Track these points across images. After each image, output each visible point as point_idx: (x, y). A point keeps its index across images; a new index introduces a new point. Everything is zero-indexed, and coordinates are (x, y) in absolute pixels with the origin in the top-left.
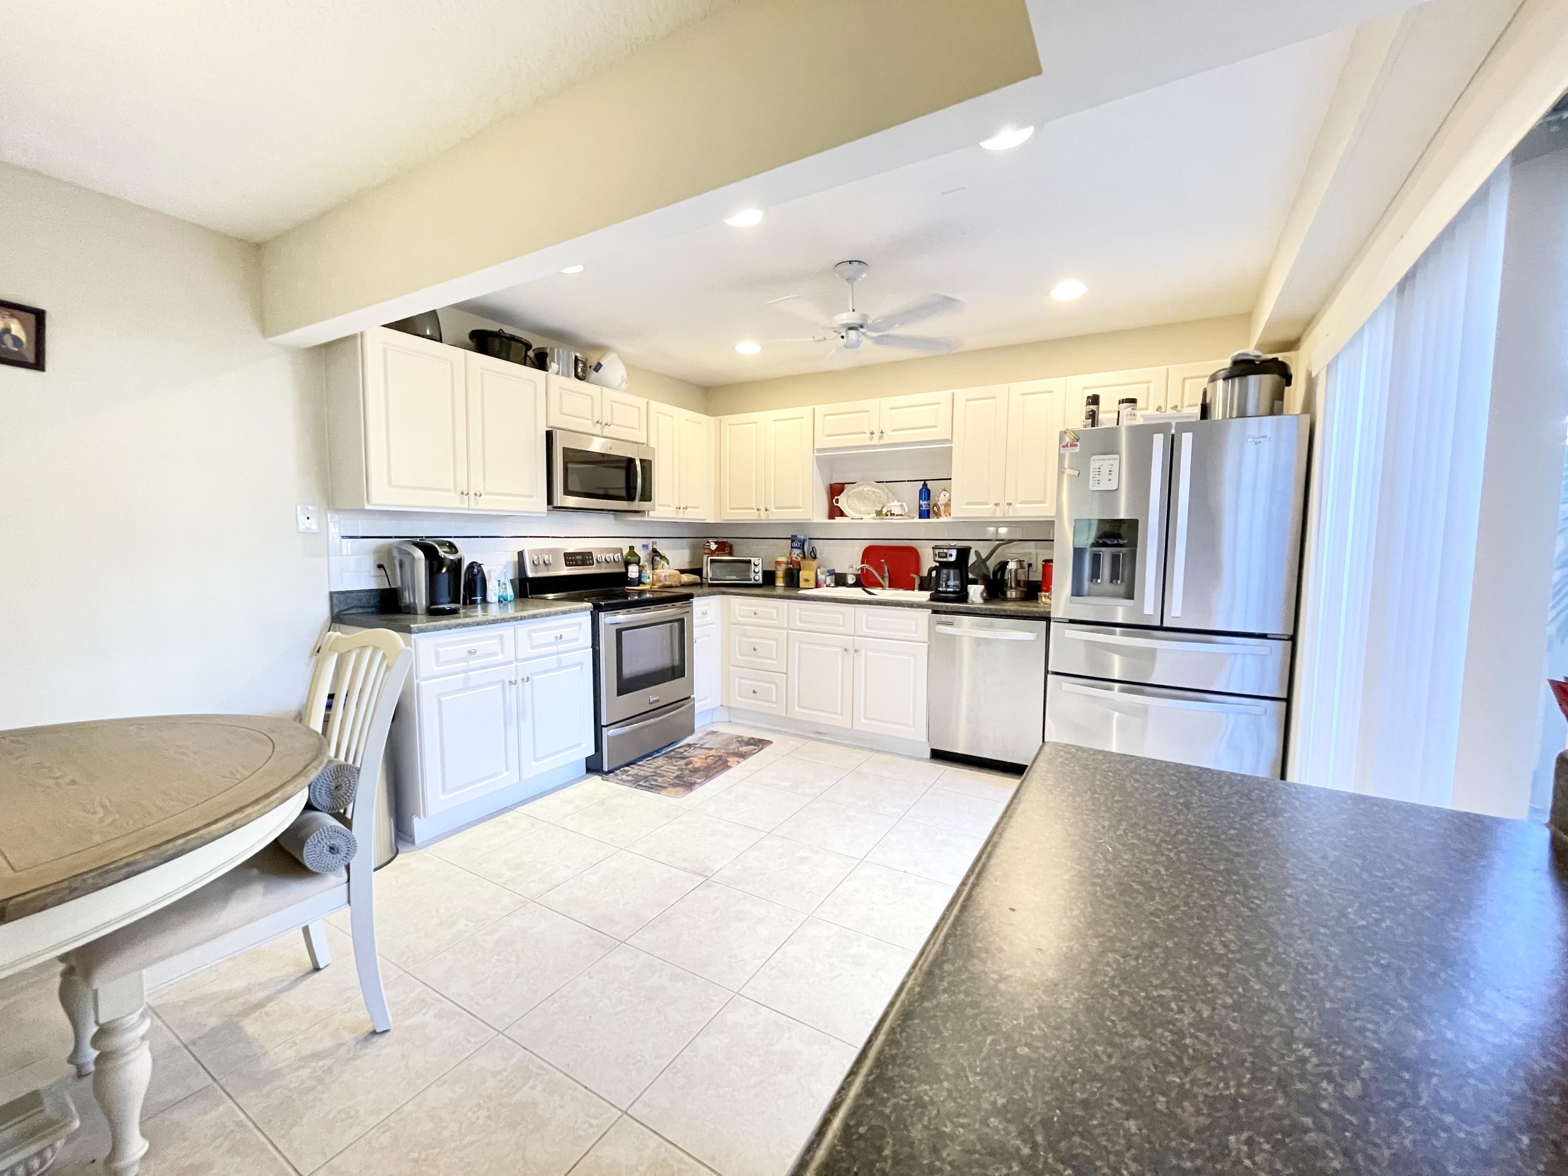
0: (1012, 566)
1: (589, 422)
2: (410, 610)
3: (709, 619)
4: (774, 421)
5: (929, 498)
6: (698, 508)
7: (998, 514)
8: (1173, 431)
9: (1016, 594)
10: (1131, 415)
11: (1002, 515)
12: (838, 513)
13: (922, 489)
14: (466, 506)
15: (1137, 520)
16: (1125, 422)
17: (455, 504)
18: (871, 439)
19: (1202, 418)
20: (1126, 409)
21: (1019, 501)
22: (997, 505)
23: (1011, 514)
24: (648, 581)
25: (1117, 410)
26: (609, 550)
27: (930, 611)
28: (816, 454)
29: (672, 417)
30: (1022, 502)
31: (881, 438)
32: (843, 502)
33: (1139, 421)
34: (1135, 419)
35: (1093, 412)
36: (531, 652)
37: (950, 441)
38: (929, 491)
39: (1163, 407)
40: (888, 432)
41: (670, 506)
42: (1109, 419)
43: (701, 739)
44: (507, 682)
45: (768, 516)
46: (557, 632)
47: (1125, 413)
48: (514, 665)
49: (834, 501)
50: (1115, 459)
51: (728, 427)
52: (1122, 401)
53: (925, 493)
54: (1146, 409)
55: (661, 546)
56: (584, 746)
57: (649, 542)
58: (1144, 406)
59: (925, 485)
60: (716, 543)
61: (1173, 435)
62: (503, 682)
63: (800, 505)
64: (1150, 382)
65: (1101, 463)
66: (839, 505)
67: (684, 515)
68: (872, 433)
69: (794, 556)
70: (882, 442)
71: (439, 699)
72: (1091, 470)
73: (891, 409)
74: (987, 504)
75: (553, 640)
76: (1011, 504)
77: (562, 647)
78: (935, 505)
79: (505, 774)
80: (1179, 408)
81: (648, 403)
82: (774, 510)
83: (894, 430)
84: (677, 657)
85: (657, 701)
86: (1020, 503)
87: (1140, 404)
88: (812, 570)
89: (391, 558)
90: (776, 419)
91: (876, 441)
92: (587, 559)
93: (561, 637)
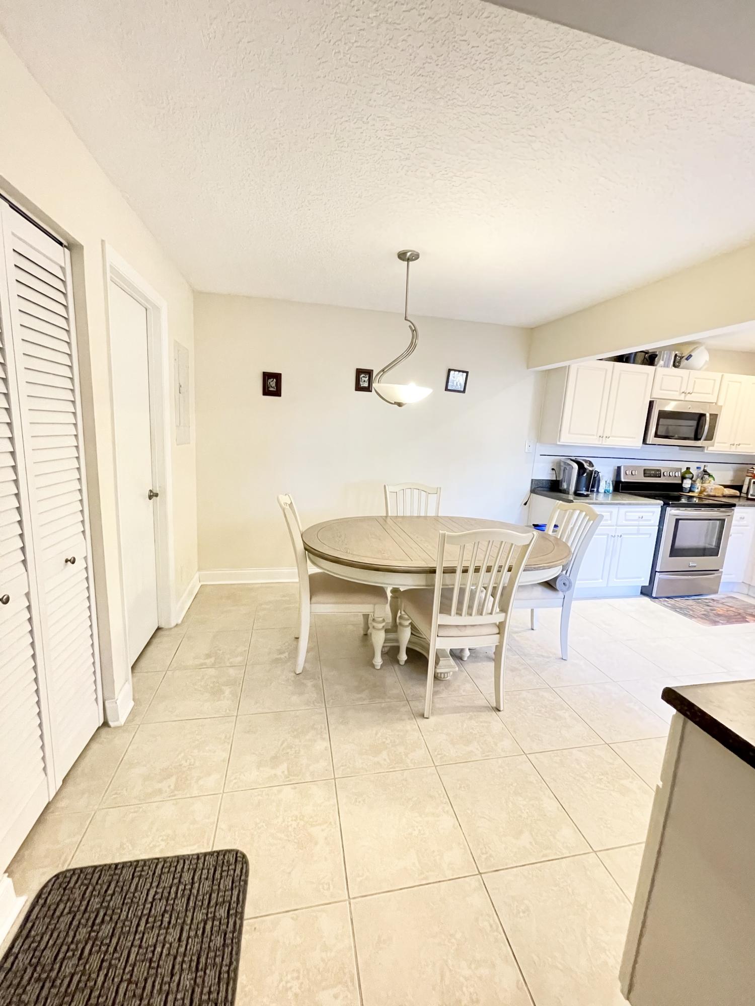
1: (678, 393)
2: (566, 492)
3: (745, 522)
6: (749, 444)
14: (600, 443)
17: (594, 441)
24: (697, 490)
26: (673, 469)
36: (625, 523)
41: (726, 444)
43: (723, 599)
46: (641, 515)
48: (615, 527)
55: (710, 468)
56: (643, 579)
57: (702, 465)
62: (608, 535)
67: (736, 449)
75: (637, 518)
77: (642, 523)
79: (601, 580)
81: (722, 375)
84: (716, 543)
85: (695, 567)
89: (560, 466)
92: (657, 473)
93: (642, 517)
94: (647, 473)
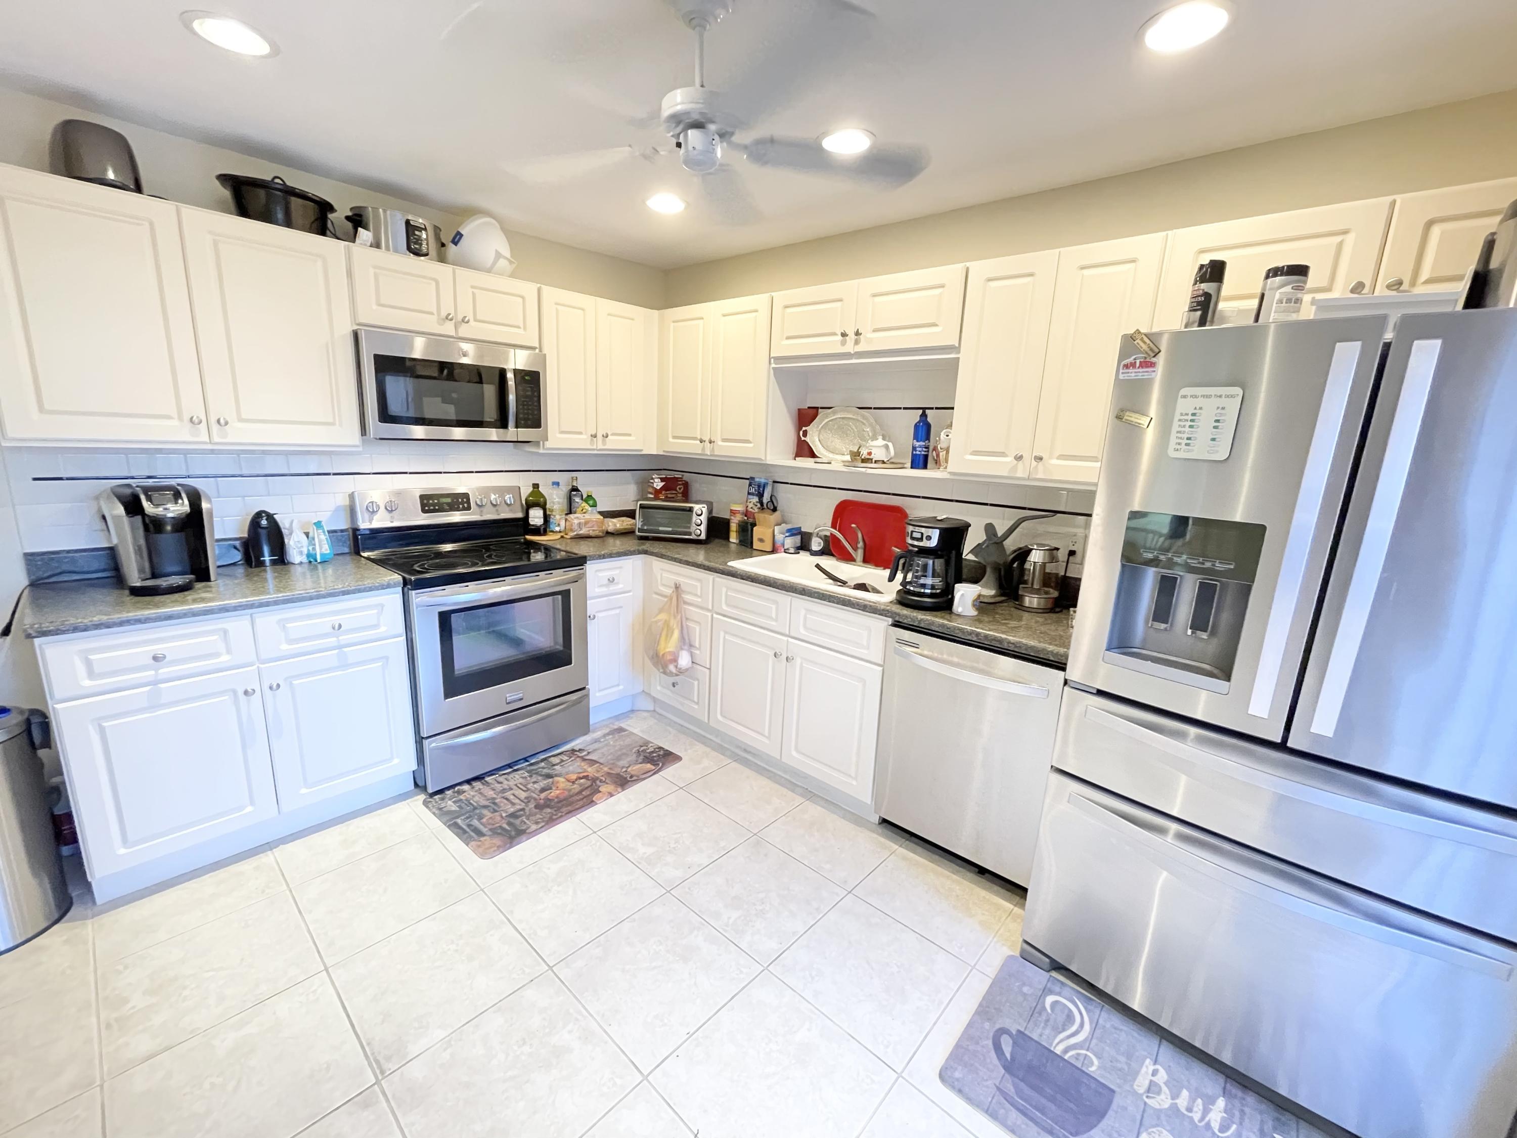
0: (1036, 557)
1: (434, 318)
3: (621, 586)
4: (724, 316)
5: (928, 438)
6: (630, 435)
7: (1020, 474)
8: (1389, 336)
9: (1039, 603)
10: (1289, 301)
11: (1026, 476)
12: (806, 451)
13: (919, 422)
15: (1263, 528)
16: (1273, 315)
18: (843, 343)
19: (1467, 305)
20: (1281, 288)
21: (1057, 454)
22: (1019, 458)
23: (1040, 476)
24: (557, 529)
25: (1259, 291)
26: (501, 490)
27: (890, 621)
28: (773, 365)
29: (583, 309)
30: (1061, 457)
31: (857, 342)
32: (813, 438)
33: (1308, 312)
34: (1298, 311)
35: (1207, 296)
36: (288, 648)
37: (956, 349)
38: (928, 426)
39: (1368, 284)
40: (867, 334)
41: (581, 433)
42: (1241, 312)
44: (240, 692)
45: (713, 450)
46: (336, 619)
47: (1277, 296)
48: (255, 667)
49: (801, 433)
50: (1232, 396)
51: (672, 324)
52: (1275, 272)
53: (924, 430)
54: (1328, 289)
55: (586, 484)
56: (396, 761)
57: (563, 478)
58: (1324, 283)
59: (924, 415)
60: (662, 480)
61: (1387, 346)
62: (235, 692)
63: (751, 439)
64: (1345, 232)
65: (1199, 402)
66: (808, 439)
68: (844, 335)
69: (751, 505)
70: (860, 348)
71: (100, 725)
72: (1177, 416)
73: (874, 295)
74: (1003, 454)
75: (327, 630)
76: (1041, 459)
77: (345, 638)
78: (935, 449)
79: (250, 809)
80: (1405, 286)
81: (539, 290)
82: (720, 443)
83: (875, 331)
84: (561, 640)
85: (521, 699)
86: (1058, 458)
87: (1313, 279)
88: (770, 528)
90: (725, 312)
91: (849, 348)
92: (460, 501)
93: (340, 626)
94: (429, 503)
